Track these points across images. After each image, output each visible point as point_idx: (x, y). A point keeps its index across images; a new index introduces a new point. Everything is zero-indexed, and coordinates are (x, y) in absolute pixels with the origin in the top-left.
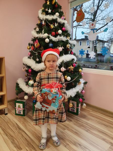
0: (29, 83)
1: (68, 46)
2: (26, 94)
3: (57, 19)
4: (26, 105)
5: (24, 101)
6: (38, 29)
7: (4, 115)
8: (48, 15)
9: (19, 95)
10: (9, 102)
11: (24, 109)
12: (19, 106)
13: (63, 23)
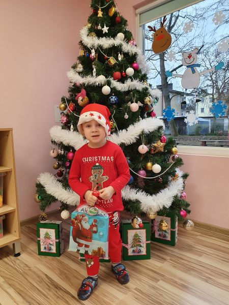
1: (148, 100)
3: (121, 45)
5: (58, 223)
8: (102, 37)
11: (58, 241)
12: (47, 234)
13: (134, 53)
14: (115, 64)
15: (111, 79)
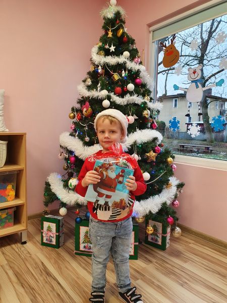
0: (69, 184)
1: (146, 113)
2: (63, 205)
3: (125, 63)
4: (62, 227)
5: (59, 218)
6: (89, 82)
7: (19, 245)
8: (108, 55)
9: (50, 205)
10: (29, 218)
11: (58, 234)
12: (49, 227)
13: (136, 70)
14: (118, 80)
15: (112, 94)
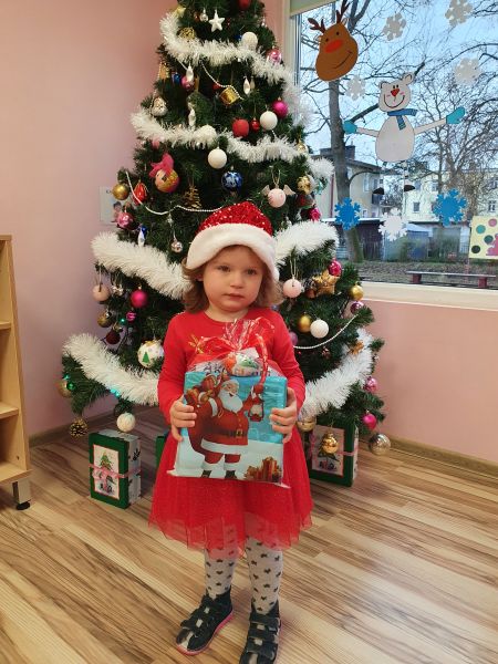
1: (306, 182)
2: (125, 405)
3: (250, 61)
6: (160, 106)
7: (13, 512)
8: (210, 40)
9: (87, 410)
13: (277, 79)
14: (236, 101)
15: (229, 135)
